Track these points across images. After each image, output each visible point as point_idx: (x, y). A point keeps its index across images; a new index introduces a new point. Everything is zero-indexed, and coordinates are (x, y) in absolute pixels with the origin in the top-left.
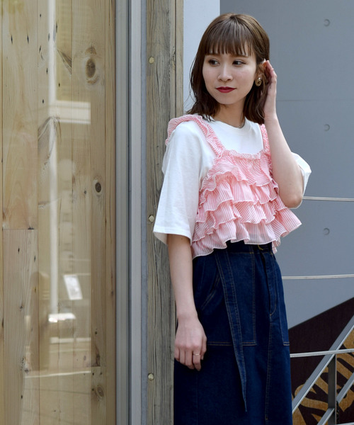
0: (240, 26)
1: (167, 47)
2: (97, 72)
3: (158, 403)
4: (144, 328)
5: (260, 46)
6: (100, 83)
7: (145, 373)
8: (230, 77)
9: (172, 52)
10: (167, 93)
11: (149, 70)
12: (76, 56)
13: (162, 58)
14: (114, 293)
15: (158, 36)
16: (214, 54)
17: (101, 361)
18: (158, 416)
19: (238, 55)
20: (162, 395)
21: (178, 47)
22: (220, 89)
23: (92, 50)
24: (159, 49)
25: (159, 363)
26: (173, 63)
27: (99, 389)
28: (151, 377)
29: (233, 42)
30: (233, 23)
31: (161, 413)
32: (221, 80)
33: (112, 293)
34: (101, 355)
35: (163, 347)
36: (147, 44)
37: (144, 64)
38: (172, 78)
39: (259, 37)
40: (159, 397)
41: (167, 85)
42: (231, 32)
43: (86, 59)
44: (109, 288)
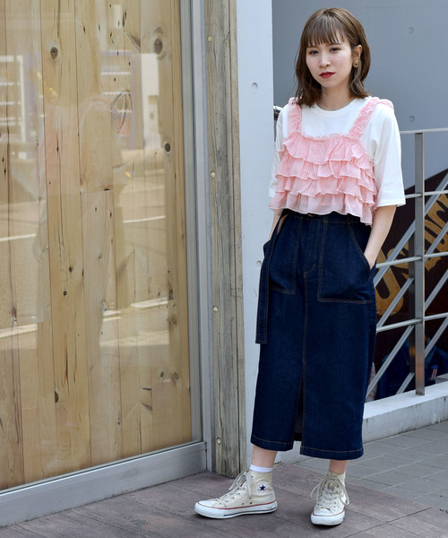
0: (330, 18)
1: (222, 28)
2: (164, 49)
3: (222, 332)
4: (209, 268)
5: (351, 33)
6: (167, 57)
7: (211, 306)
8: (329, 63)
9: (226, 33)
10: (223, 68)
11: (209, 48)
12: (144, 37)
13: (218, 37)
14: (184, 236)
15: (215, 18)
16: (312, 46)
17: (174, 295)
18: (222, 342)
19: (332, 44)
20: (225, 325)
21: (232, 28)
22: (322, 75)
23: (159, 30)
24: (215, 29)
25: (222, 298)
26: (227, 41)
27: (173, 318)
28: (215, 309)
29: (326, 34)
30: (325, 17)
31: (224, 341)
32: (321, 67)
33: (183, 236)
34: (174, 290)
35: (224, 284)
36: (206, 24)
37: (204, 41)
38: (227, 54)
39: (350, 25)
40: (222, 327)
41: (223, 61)
42: (323, 25)
43: (153, 39)
44: (180, 232)
